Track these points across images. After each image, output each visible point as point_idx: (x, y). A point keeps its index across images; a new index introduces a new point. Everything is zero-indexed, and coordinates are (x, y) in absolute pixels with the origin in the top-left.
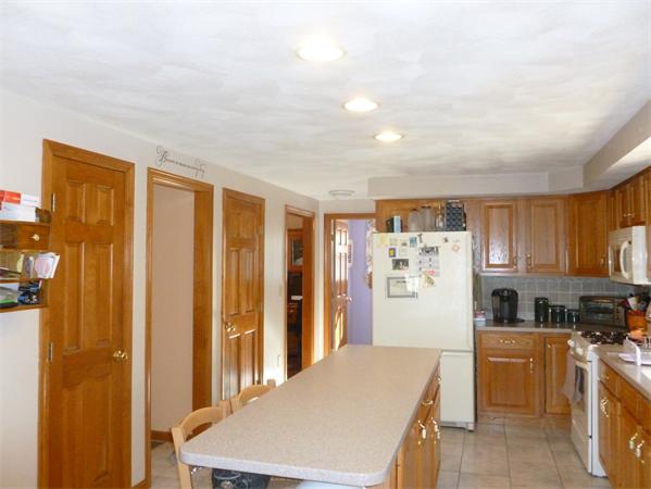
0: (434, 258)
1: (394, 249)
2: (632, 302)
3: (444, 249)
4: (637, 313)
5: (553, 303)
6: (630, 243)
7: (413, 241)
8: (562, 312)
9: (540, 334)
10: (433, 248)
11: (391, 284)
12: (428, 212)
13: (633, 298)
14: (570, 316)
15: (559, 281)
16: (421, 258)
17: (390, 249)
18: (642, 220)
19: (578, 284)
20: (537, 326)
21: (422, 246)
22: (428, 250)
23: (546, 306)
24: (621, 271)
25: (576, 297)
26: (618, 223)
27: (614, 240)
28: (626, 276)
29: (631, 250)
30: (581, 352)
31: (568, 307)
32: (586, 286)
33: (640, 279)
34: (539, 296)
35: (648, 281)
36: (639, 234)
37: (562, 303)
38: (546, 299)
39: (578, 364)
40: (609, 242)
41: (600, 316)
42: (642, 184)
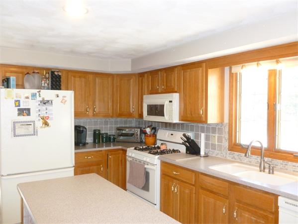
0: (49, 107)
1: (19, 101)
2: (148, 130)
3: (56, 101)
4: (150, 136)
6: (171, 102)
7: (34, 95)
8: (107, 137)
9: (105, 151)
10: (48, 101)
11: (16, 127)
12: (36, 76)
14: (110, 138)
15: (104, 120)
16: (40, 107)
17: (16, 101)
18: (176, 90)
19: (113, 121)
20: (95, 147)
21: (41, 99)
22: (45, 102)
23: (100, 134)
24: (164, 116)
25: (111, 129)
26: (146, 91)
27: (150, 100)
28: (166, 119)
29: (172, 105)
30: (148, 160)
31: (109, 134)
32: (116, 123)
33: (176, 120)
34: (95, 129)
35: (179, 121)
36: (176, 97)
37: (106, 132)
38: (99, 130)
39: (146, 166)
40: (144, 100)
41: (122, 138)
42: (176, 72)
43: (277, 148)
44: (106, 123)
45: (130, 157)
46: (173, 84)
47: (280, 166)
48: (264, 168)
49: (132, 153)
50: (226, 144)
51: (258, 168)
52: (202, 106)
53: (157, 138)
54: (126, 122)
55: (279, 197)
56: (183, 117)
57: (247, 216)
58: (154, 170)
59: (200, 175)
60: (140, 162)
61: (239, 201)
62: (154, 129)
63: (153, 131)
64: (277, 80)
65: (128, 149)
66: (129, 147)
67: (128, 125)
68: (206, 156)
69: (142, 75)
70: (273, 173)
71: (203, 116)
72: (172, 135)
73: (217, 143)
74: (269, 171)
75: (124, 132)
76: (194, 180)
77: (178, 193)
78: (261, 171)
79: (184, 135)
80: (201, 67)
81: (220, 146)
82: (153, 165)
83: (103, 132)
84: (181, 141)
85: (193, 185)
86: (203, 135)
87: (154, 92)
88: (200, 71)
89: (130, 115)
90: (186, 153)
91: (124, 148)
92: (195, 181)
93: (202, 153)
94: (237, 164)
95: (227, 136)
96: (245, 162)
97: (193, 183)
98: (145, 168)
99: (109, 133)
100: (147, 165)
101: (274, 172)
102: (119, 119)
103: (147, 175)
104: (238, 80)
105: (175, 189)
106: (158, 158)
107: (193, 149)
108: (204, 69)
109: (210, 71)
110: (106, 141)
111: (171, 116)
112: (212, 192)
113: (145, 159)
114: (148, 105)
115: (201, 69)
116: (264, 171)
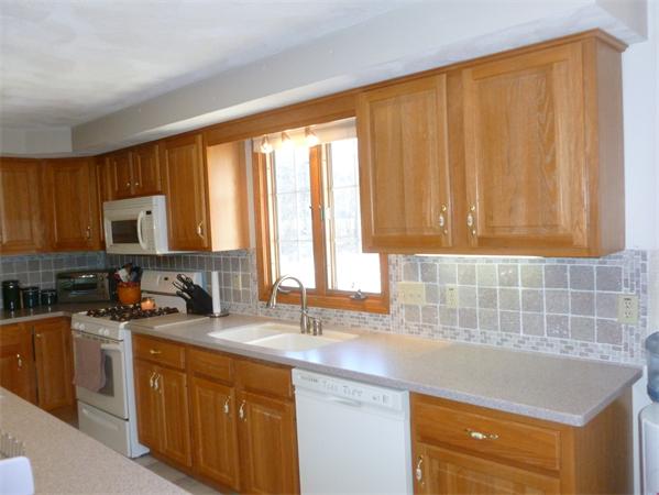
2: (123, 274)
4: (128, 285)
5: (24, 285)
6: (149, 213)
8: (36, 294)
9: (26, 323)
13: (124, 270)
14: (44, 297)
15: (27, 260)
18: (159, 188)
19: (50, 261)
23: (17, 289)
24: (137, 242)
25: (46, 277)
26: (110, 192)
27: (117, 210)
28: (143, 247)
29: (152, 220)
30: (106, 333)
31: (42, 288)
32: (58, 263)
33: (162, 249)
34: (6, 279)
35: (170, 249)
36: (158, 203)
37: (35, 284)
38: (15, 282)
39: (104, 346)
40: (105, 212)
41: (74, 294)
42: (157, 152)
43: (330, 287)
44: (34, 265)
45: (78, 331)
46: (152, 178)
47: (334, 320)
48: (309, 327)
49: (82, 322)
50: (254, 289)
51: (299, 327)
52: (201, 219)
53: (142, 288)
54: (81, 261)
55: (293, 370)
56: (175, 242)
57: (258, 411)
58: (119, 351)
59: (191, 350)
60: (95, 339)
61: (248, 389)
62: (136, 271)
63: (135, 274)
64: (324, 164)
65: (74, 316)
66: (77, 312)
67: (87, 267)
68: (225, 314)
69: (100, 159)
70: (321, 333)
71: (204, 238)
72: (166, 279)
73: (241, 289)
74: (315, 330)
75: (77, 281)
76: (182, 360)
77: (162, 391)
78: (303, 332)
79: (179, 277)
80: (194, 142)
81: (246, 293)
82: (117, 342)
83: (29, 285)
84: (174, 290)
85: (183, 371)
86: (215, 275)
87: (122, 194)
88: (194, 151)
89: (82, 245)
90: (188, 312)
91: (67, 314)
92: (186, 364)
93: (217, 309)
94: (269, 324)
95: (255, 274)
96: (285, 318)
97: (182, 367)
98: (103, 351)
99: (42, 285)
100: (108, 342)
101: (323, 332)
102: (64, 255)
103: (107, 363)
104: (268, 165)
105: (154, 383)
106: (126, 327)
107: (199, 303)
108: (201, 147)
109: (211, 150)
110: (36, 305)
111: (151, 243)
112: (211, 379)
113: (100, 332)
114: (113, 223)
115: (195, 146)
116: (309, 332)
